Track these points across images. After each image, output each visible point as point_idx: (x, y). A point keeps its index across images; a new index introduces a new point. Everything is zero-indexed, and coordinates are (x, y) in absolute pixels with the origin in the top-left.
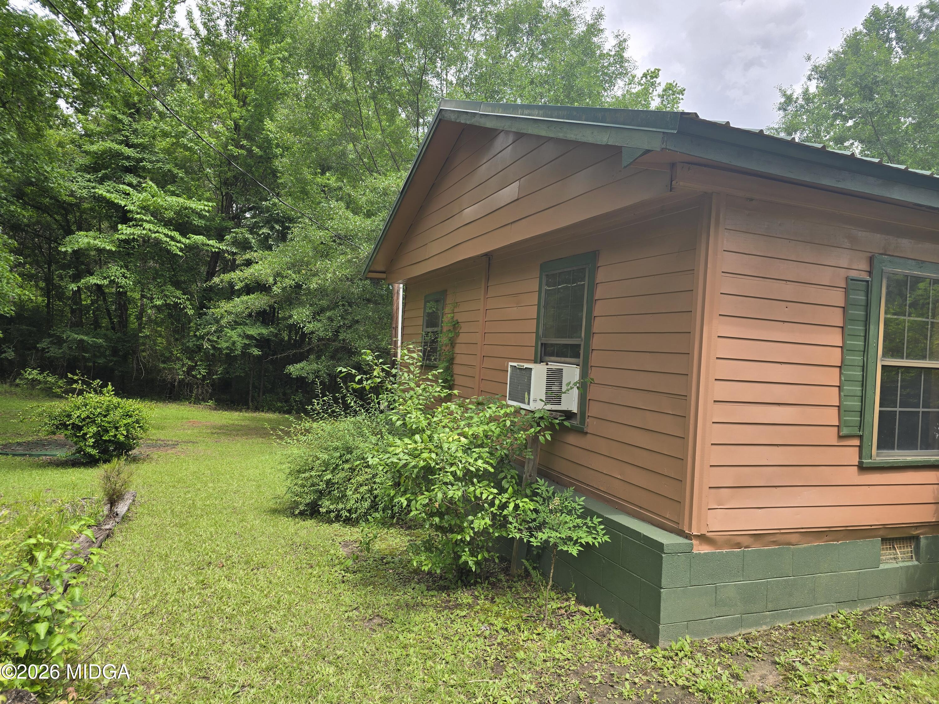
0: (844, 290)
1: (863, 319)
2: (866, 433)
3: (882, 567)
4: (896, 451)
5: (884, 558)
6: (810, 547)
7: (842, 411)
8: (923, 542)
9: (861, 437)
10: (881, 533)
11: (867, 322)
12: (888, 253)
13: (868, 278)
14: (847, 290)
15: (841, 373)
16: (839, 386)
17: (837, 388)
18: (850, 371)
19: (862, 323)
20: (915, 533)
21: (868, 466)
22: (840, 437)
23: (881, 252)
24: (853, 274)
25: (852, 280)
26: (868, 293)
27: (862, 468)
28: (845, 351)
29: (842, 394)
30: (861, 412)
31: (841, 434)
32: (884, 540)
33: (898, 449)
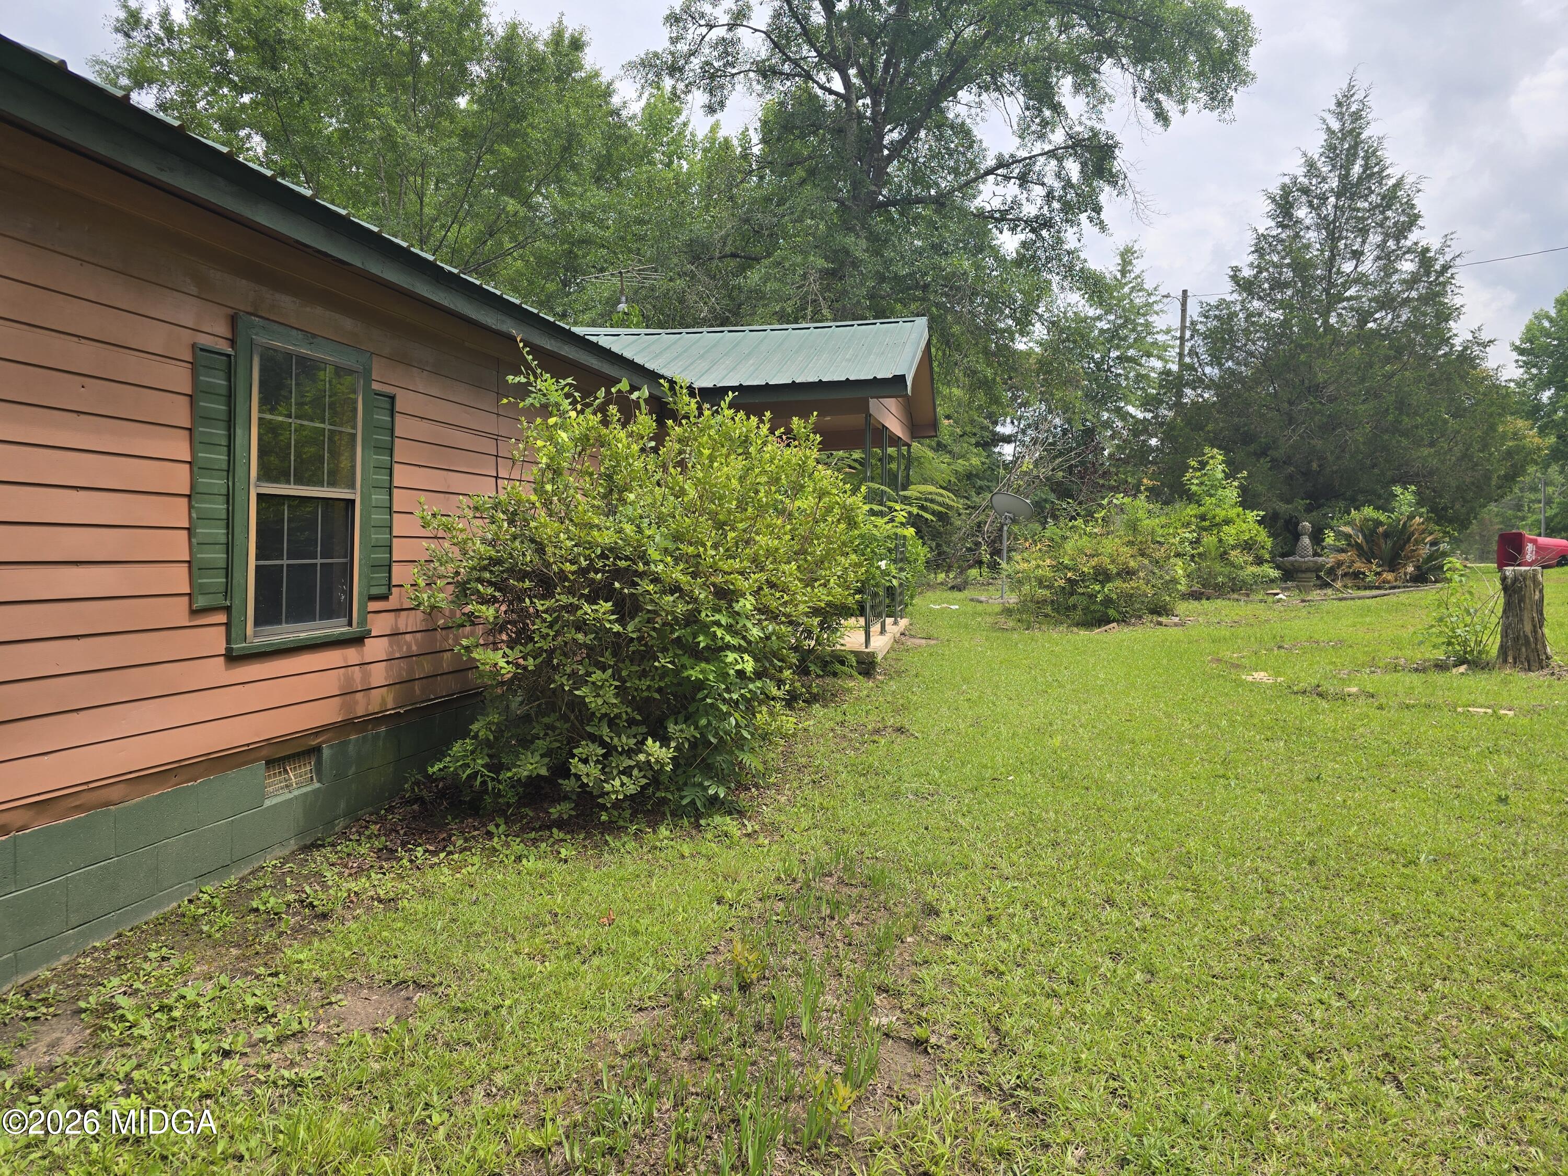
0: (190, 366)
1: (224, 417)
2: (237, 602)
3: (268, 803)
4: (284, 625)
5: (271, 789)
6: (148, 800)
7: (195, 570)
8: (326, 752)
9: (228, 609)
10: (264, 752)
11: (230, 423)
12: (260, 313)
13: (229, 351)
14: (194, 367)
15: (190, 507)
16: (188, 529)
17: (185, 532)
18: (206, 502)
19: (223, 425)
20: (314, 742)
21: (241, 653)
22: (194, 612)
23: (250, 309)
24: (205, 341)
25: (202, 350)
26: (230, 375)
27: (233, 658)
28: (195, 469)
29: (194, 540)
30: (227, 569)
31: (195, 607)
32: (270, 763)
33: (287, 622)
